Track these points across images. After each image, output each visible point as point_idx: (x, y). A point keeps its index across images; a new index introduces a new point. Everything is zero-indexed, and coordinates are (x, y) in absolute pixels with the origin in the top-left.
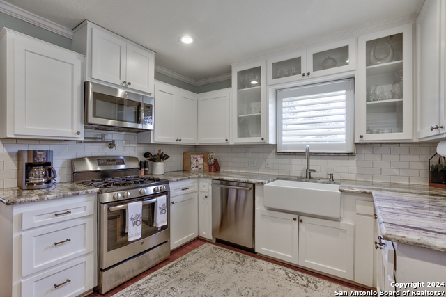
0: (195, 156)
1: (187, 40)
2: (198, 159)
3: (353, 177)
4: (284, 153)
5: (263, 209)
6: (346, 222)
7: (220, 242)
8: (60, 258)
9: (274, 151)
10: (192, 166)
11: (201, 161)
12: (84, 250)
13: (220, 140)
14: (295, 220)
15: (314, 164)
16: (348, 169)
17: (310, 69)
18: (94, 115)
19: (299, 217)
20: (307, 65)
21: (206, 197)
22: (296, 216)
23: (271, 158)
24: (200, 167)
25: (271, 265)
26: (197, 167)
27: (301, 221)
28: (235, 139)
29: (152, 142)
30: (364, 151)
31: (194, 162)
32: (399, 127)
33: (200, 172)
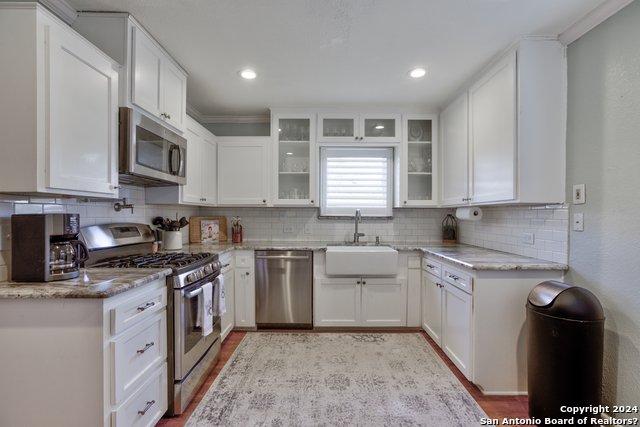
0: (207, 222)
1: (249, 75)
2: (212, 226)
3: (391, 239)
4: (328, 218)
5: (323, 277)
6: (401, 277)
7: (262, 327)
8: (143, 372)
9: (315, 214)
10: (204, 236)
11: (216, 228)
12: (159, 358)
13: (255, 200)
14: (358, 283)
15: (363, 227)
16: (388, 231)
17: (362, 134)
18: (137, 162)
19: (361, 279)
20: (359, 129)
21: (247, 274)
22: (359, 280)
23: (312, 223)
24: (214, 237)
25: (334, 336)
26: (210, 237)
27: (364, 283)
28: (274, 200)
29: (180, 202)
30: (399, 214)
31: (206, 230)
32: (428, 194)
33: (214, 244)
